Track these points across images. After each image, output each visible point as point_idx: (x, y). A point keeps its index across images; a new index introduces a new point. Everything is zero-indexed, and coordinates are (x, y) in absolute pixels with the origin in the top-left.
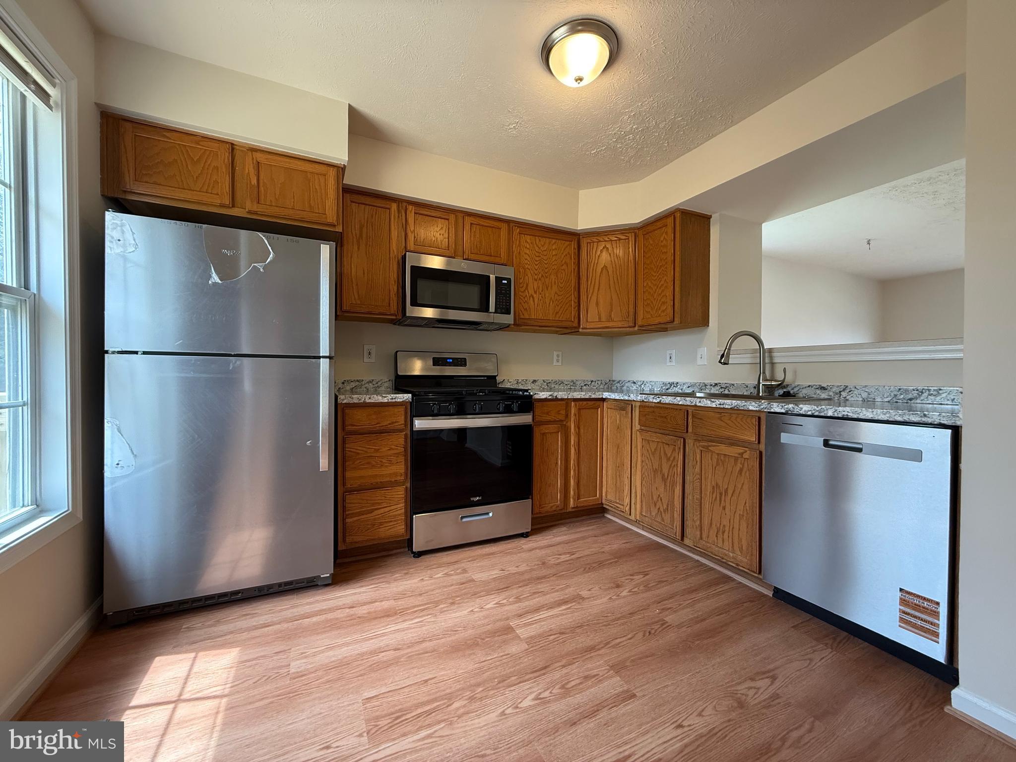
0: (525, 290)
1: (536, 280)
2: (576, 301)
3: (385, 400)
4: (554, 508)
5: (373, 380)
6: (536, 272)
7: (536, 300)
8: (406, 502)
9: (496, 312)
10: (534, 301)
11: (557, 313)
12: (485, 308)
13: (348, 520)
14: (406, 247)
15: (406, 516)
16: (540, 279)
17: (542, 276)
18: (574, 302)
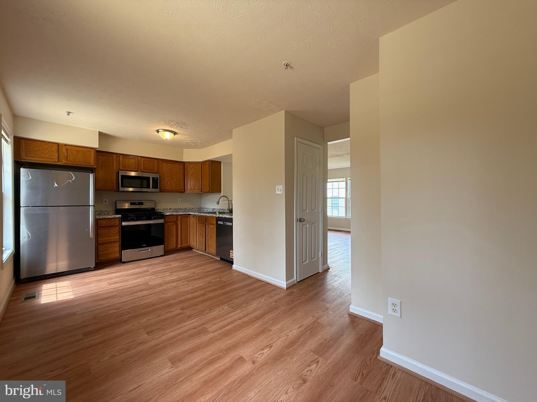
0: (164, 181)
1: (168, 177)
2: (183, 183)
3: (112, 217)
4: (172, 248)
5: (107, 210)
6: (168, 175)
7: (168, 184)
8: (119, 247)
9: (153, 188)
10: (167, 184)
11: (176, 187)
12: (148, 187)
13: (99, 253)
14: (119, 168)
15: (120, 251)
16: (170, 177)
17: (170, 176)
18: (183, 184)
